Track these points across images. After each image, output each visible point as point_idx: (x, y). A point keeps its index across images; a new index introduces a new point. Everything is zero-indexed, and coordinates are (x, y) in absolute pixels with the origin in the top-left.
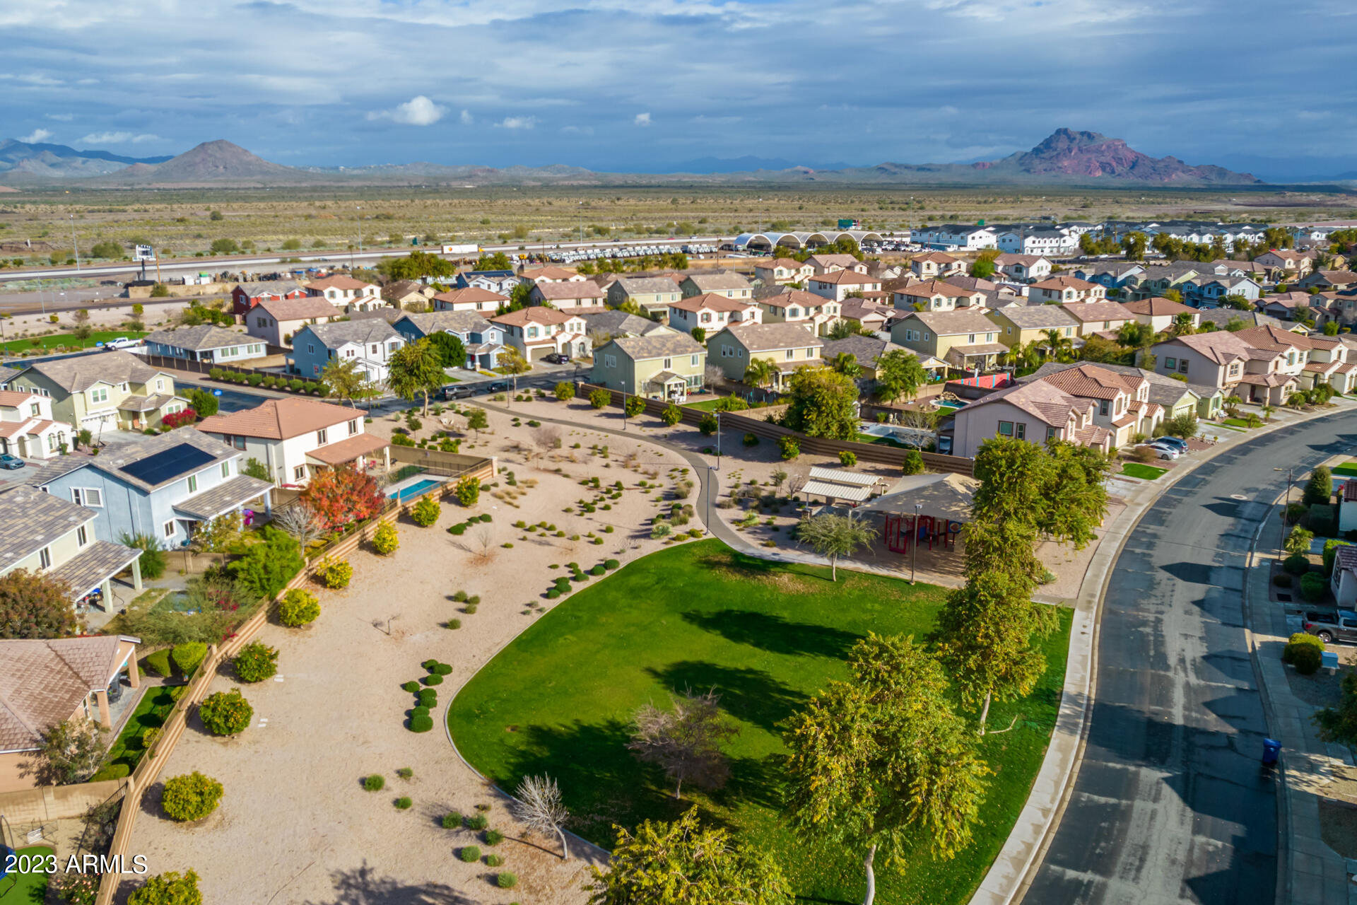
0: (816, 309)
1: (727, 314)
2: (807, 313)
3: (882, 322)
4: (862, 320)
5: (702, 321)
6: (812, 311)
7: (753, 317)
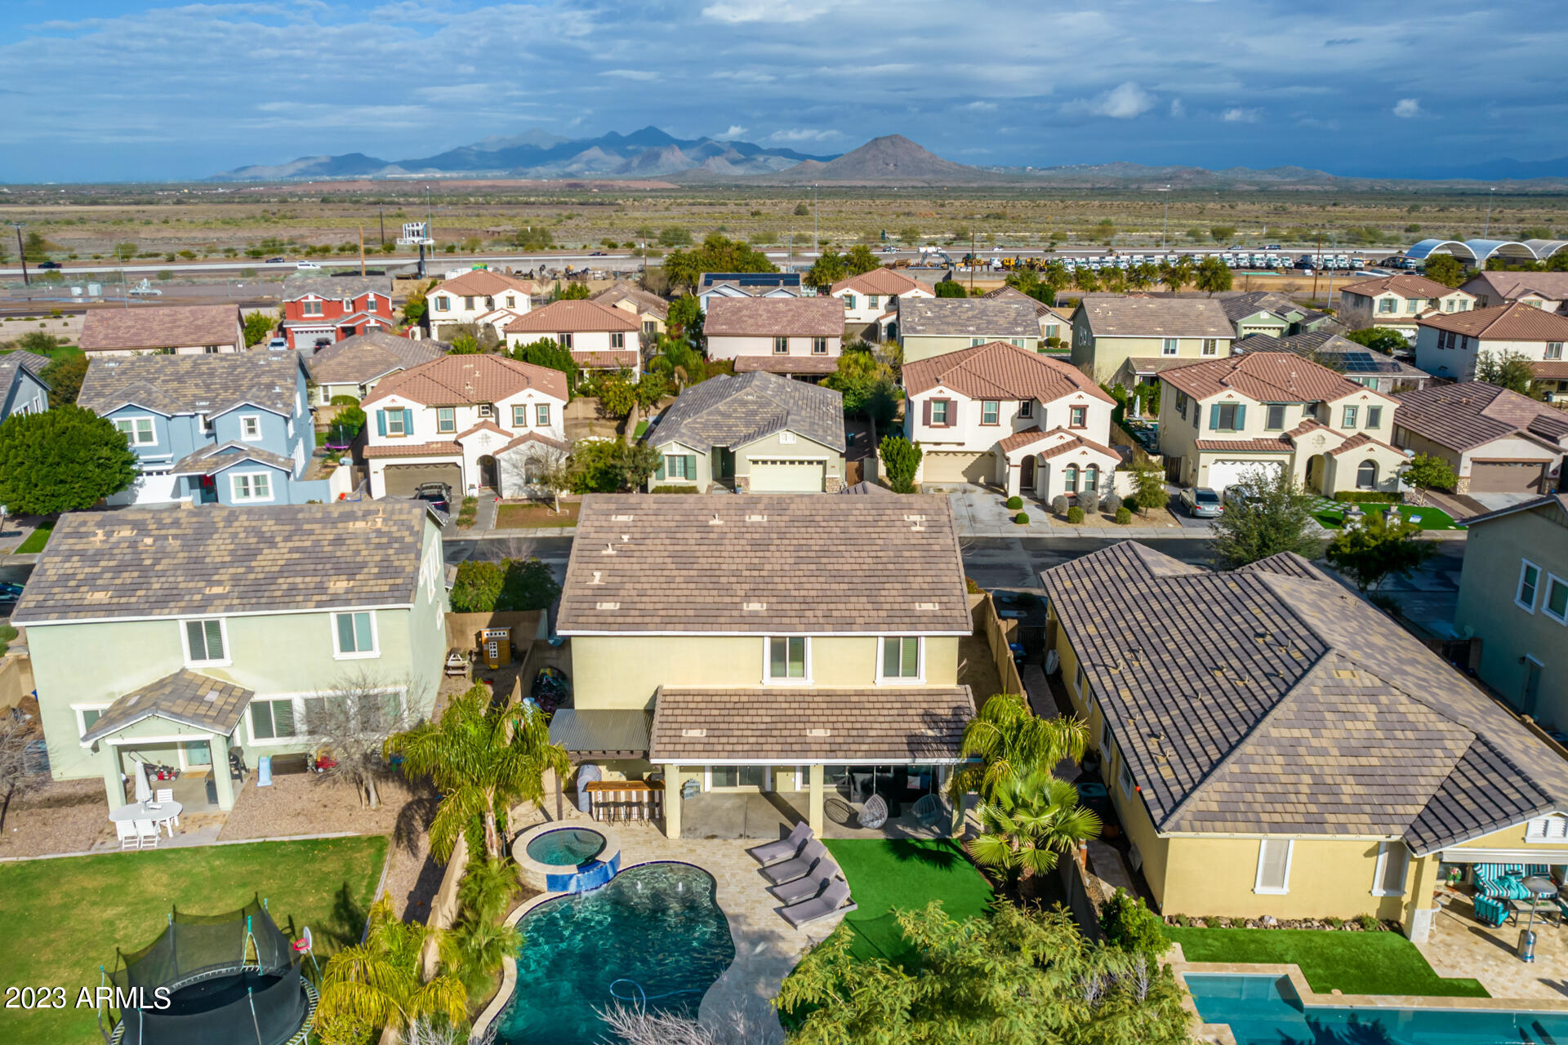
0: (1312, 408)
1: (1010, 409)
2: (1275, 420)
3: (1545, 465)
4: (1467, 457)
5: (926, 422)
6: (1294, 416)
7: (1082, 422)
